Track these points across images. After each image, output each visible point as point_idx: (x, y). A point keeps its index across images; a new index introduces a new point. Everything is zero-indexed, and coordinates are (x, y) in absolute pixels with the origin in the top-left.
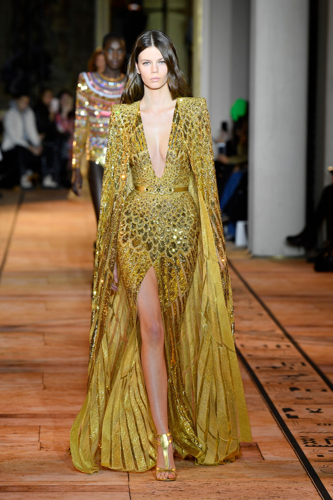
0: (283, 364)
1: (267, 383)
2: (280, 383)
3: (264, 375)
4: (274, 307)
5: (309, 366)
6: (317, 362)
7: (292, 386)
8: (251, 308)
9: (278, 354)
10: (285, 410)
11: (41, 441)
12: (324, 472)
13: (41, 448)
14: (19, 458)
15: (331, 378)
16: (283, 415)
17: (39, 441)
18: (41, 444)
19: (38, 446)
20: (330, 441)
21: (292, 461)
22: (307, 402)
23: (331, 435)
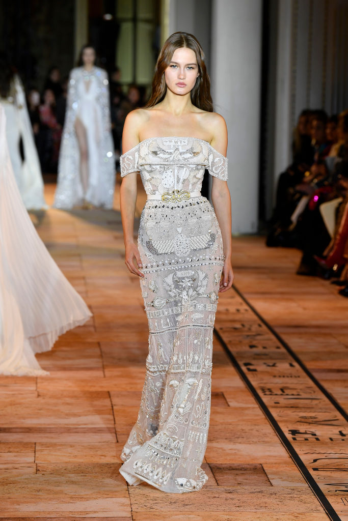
0: (243, 325)
1: (230, 342)
2: (240, 342)
3: (227, 334)
5: (264, 327)
6: (271, 324)
7: (251, 344)
9: (238, 317)
10: (246, 364)
11: (38, 390)
12: (280, 416)
13: (39, 396)
14: (20, 404)
15: (284, 337)
16: (244, 369)
17: (36, 390)
18: (38, 392)
19: (36, 395)
20: (285, 391)
21: (253, 408)
22: (264, 357)
23: (285, 385)
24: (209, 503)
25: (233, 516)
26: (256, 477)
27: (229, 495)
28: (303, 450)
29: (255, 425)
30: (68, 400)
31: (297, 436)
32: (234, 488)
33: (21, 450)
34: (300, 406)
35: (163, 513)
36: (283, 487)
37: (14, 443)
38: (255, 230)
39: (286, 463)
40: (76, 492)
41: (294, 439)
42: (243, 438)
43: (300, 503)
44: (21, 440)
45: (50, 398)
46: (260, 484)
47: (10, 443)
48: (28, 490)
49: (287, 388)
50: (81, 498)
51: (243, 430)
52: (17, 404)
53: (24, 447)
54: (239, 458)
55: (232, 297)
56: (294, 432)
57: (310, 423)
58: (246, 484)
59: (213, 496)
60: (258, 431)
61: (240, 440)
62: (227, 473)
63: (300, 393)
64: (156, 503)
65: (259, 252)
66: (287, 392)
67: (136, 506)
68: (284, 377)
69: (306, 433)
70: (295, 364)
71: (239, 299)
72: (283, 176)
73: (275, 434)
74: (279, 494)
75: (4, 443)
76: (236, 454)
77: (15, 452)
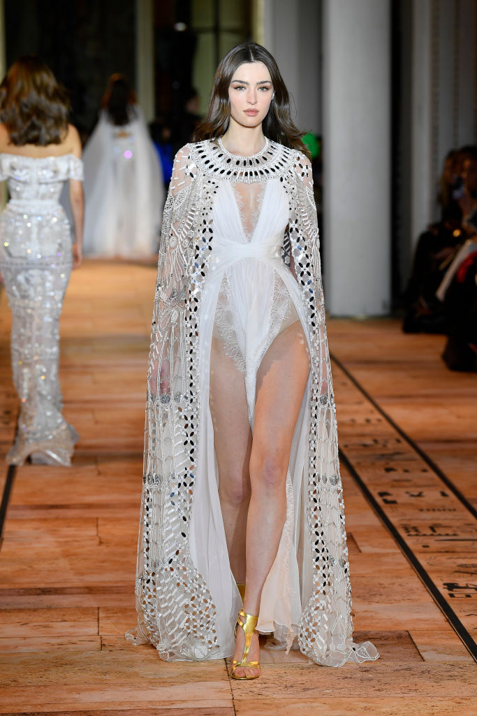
0: (376, 441)
1: (359, 464)
2: (373, 464)
3: (354, 453)
4: (361, 375)
5: (405, 445)
6: (413, 438)
7: (387, 466)
9: (369, 429)
10: (381, 494)
11: (99, 535)
12: (431, 565)
13: (101, 543)
14: (75, 554)
15: (431, 456)
16: (379, 500)
17: (97, 535)
18: (100, 538)
19: (97, 541)
20: (436, 529)
21: (394, 554)
22: (406, 484)
23: (436, 522)
24: (339, 686)
25: (372, 703)
26: (401, 648)
27: (365, 675)
28: (464, 611)
29: (397, 577)
31: (455, 592)
32: (372, 665)
33: (80, 618)
34: (458, 550)
35: (276, 701)
36: (439, 662)
37: (69, 608)
38: (387, 311)
39: (441, 629)
40: (155, 674)
42: (382, 595)
43: (463, 684)
44: (79, 604)
45: (116, 545)
46: (406, 659)
47: (65, 608)
48: (91, 673)
49: (439, 526)
50: (164, 683)
51: (381, 584)
52: (72, 555)
53: (84, 614)
54: (377, 623)
55: (360, 403)
56: (451, 586)
57: (472, 574)
58: (388, 659)
59: (343, 676)
60: (401, 585)
61: (377, 599)
63: (458, 533)
64: (266, 687)
65: (393, 341)
66: (439, 531)
67: (239, 691)
68: (434, 510)
69: (467, 587)
70: (448, 492)
71: (368, 405)
72: (424, 237)
73: (425, 589)
74: (434, 671)
75: (56, 609)
76: (372, 618)
77: (71, 621)
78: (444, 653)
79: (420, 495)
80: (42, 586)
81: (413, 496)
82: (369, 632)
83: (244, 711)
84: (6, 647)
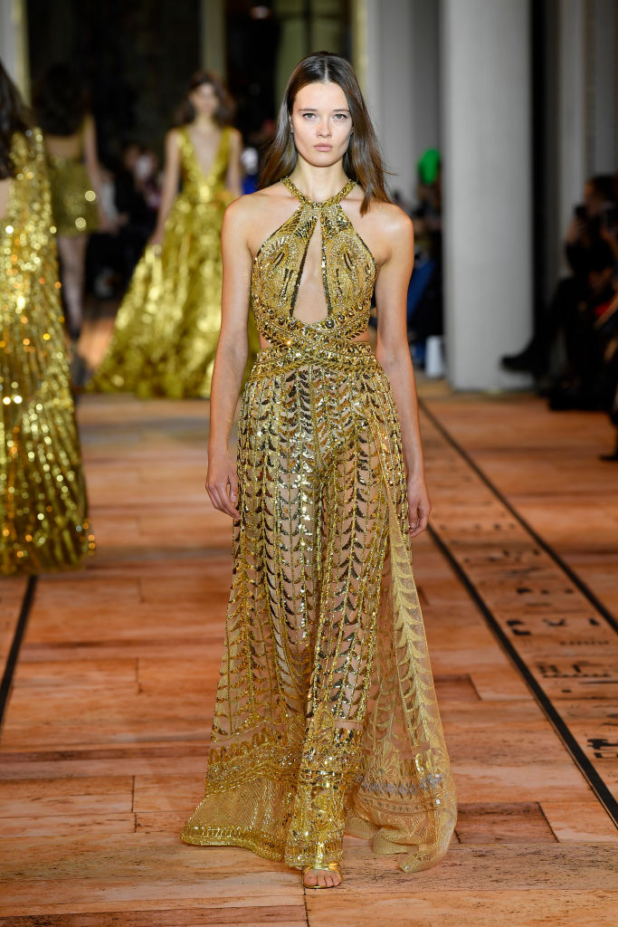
0: (506, 553)
1: (483, 584)
2: (501, 584)
3: (477, 571)
4: (490, 467)
5: (544, 556)
6: (557, 548)
7: (520, 586)
8: (453, 469)
9: (497, 538)
10: (511, 623)
11: (140, 681)
12: (572, 715)
13: (141, 691)
14: (106, 707)
15: (580, 573)
16: (507, 631)
17: (136, 681)
18: (140, 685)
19: (135, 689)
20: (581, 668)
21: (524, 701)
22: (544, 609)
23: (581, 659)
24: (445, 876)
25: (488, 897)
26: (528, 825)
27: (480, 861)
28: (614, 776)
29: (527, 732)
30: (193, 697)
31: (604, 751)
32: (489, 848)
33: (109, 790)
34: (609, 695)
35: (361, 897)
36: (578, 843)
37: (96, 777)
39: (582, 799)
41: (598, 755)
42: (506, 755)
43: (609, 872)
44: (109, 772)
45: (161, 694)
46: (535, 840)
47: (90, 777)
48: (120, 862)
49: (585, 664)
50: (215, 875)
51: (504, 741)
52: (102, 708)
53: (114, 785)
55: (487, 503)
58: (511, 840)
59: (450, 862)
60: (531, 743)
61: (499, 761)
62: (475, 820)
63: (610, 673)
64: (348, 879)
65: (537, 421)
66: (584, 670)
68: (579, 643)
70: (599, 619)
71: (498, 507)
73: (563, 747)
74: (571, 855)
75: (78, 779)
76: (492, 786)
77: (97, 794)
78: (585, 831)
79: (562, 623)
80: (62, 749)
81: (552, 625)
82: (488, 804)
83: (319, 910)
84: (11, 830)
